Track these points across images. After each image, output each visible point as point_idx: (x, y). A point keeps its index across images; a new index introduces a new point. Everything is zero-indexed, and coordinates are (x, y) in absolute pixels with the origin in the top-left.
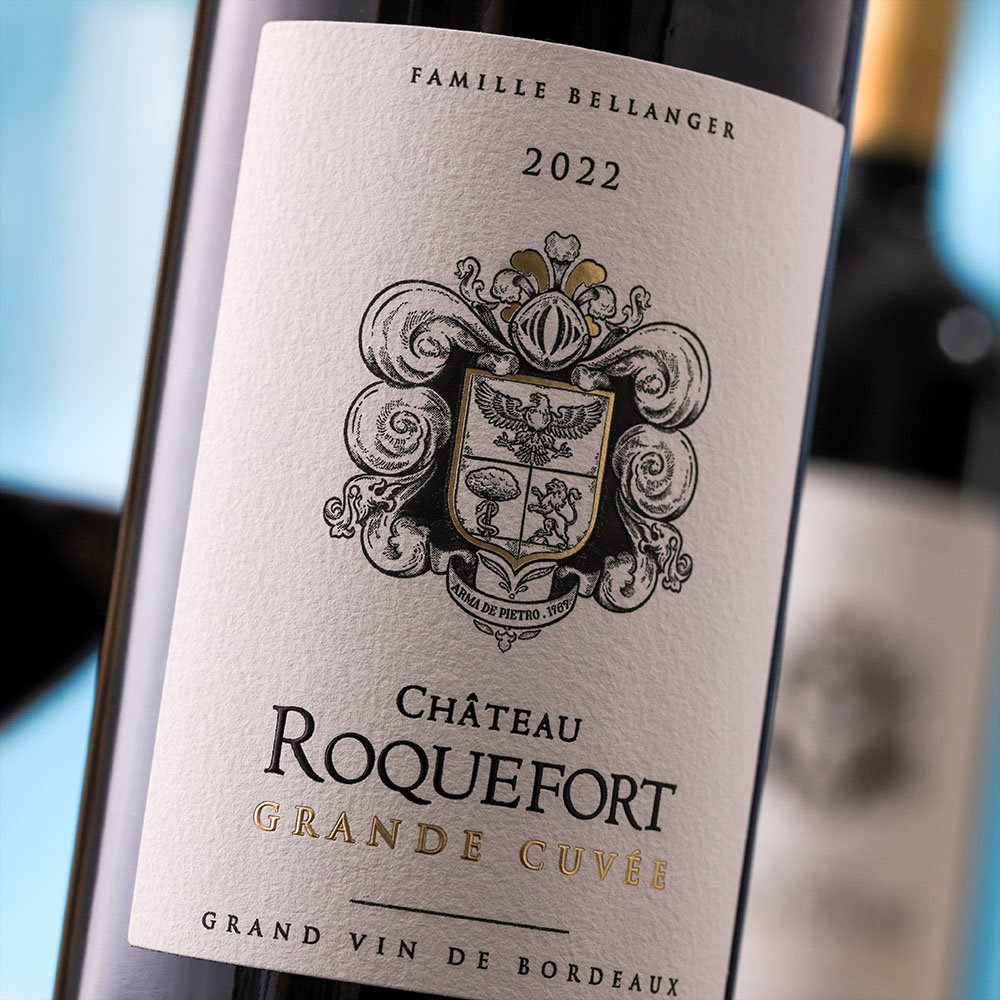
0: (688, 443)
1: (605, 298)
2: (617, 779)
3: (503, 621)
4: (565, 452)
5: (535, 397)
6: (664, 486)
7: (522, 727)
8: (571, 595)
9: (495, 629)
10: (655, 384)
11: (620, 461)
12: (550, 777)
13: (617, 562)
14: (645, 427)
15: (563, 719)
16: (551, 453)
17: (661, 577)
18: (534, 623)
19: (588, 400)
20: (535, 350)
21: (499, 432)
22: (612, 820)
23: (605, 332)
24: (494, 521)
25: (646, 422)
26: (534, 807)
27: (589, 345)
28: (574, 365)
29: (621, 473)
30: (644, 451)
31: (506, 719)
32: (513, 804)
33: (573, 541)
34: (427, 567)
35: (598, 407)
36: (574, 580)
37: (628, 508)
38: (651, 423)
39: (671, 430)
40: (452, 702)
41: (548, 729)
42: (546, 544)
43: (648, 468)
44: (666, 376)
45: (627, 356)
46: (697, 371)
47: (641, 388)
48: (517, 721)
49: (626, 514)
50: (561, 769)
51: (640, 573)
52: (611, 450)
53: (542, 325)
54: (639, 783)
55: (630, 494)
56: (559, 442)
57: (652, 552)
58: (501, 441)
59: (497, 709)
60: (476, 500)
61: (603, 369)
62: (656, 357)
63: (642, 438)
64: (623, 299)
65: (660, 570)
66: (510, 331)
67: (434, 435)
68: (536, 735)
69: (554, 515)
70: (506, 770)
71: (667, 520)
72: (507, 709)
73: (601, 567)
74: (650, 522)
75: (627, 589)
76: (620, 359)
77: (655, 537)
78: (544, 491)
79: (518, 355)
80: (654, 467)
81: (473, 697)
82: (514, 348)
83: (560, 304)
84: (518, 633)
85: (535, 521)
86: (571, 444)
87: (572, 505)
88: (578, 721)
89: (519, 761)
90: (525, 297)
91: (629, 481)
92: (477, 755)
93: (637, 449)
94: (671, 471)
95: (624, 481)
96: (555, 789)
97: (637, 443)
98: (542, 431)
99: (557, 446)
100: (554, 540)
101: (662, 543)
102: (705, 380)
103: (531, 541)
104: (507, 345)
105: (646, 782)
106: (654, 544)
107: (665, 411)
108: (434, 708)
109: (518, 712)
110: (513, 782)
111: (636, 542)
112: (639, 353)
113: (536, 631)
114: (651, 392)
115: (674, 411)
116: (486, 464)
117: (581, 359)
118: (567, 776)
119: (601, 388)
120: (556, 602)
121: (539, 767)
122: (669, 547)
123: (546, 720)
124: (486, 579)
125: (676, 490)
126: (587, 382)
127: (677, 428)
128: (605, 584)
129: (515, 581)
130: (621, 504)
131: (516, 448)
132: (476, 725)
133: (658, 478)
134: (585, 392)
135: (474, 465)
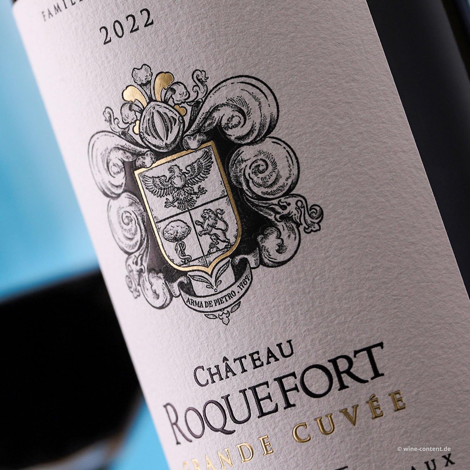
0: (278, 141)
1: (179, 89)
2: (334, 361)
3: (218, 307)
4: (202, 191)
5: (171, 170)
6: (274, 175)
7: (258, 363)
8: (248, 271)
9: (217, 314)
10: (235, 121)
11: (237, 178)
12: (289, 383)
13: (266, 237)
14: (243, 149)
15: (279, 345)
16: (194, 197)
17: (301, 228)
18: (235, 299)
19: (200, 154)
20: (157, 142)
21: (164, 199)
22: (343, 387)
23: (189, 109)
24: (187, 252)
25: (241, 145)
26: (289, 405)
27: (184, 122)
28: (182, 138)
29: (241, 184)
30: (249, 163)
31: (248, 363)
32: (276, 410)
33: (232, 240)
34: (172, 296)
35: (207, 155)
36: (245, 262)
37: (256, 202)
38: (245, 144)
39: (262, 140)
40: (217, 367)
41: (273, 356)
42: (218, 250)
43: (257, 171)
44: (241, 111)
45: (209, 114)
46: (261, 96)
47: (227, 128)
48: (254, 361)
49: (257, 206)
50: (293, 374)
51: (285, 234)
52: (228, 175)
53: (154, 126)
54: (351, 355)
55: (253, 193)
56: (196, 188)
57: (286, 218)
58: (167, 205)
59: (240, 359)
60: (173, 245)
61: (199, 131)
62: (227, 104)
63: (244, 156)
64: (190, 84)
65: (298, 225)
66: (142, 139)
67: (140, 218)
68: (268, 363)
69: (214, 231)
70: (262, 392)
71: (288, 194)
72: (245, 357)
73: (257, 244)
74: (275, 202)
75: (281, 249)
76: (205, 119)
77: (284, 208)
78: (201, 220)
79: (151, 150)
80: (261, 168)
81: (225, 359)
82: (148, 147)
83: (157, 108)
84: (229, 309)
85: (206, 240)
86: (202, 184)
87: (222, 219)
88: (289, 342)
89: (267, 383)
90: (138, 115)
91: (248, 186)
92: (243, 392)
93: (243, 166)
94: (274, 164)
95: (245, 187)
96: (296, 388)
97: (243, 161)
98: (184, 186)
99: (196, 190)
100: (221, 245)
101: (292, 209)
102: (271, 97)
103: (209, 253)
104: (143, 147)
105: (356, 352)
106: (286, 212)
107: (251, 131)
108: (212, 375)
109: (251, 355)
110: (269, 397)
111: (272, 218)
112: (216, 108)
113: (238, 303)
114: (236, 126)
115: (257, 128)
116: (167, 221)
117: (184, 133)
118: (299, 377)
119: (203, 142)
120: (241, 280)
121: (279, 380)
122: (298, 208)
123: (269, 351)
124: (199, 287)
125: (284, 173)
126: (193, 144)
127: (265, 137)
128: (265, 253)
129: (212, 281)
130: (250, 202)
131: (176, 204)
132: (234, 374)
133: (267, 173)
134: (196, 150)
135: (162, 225)
